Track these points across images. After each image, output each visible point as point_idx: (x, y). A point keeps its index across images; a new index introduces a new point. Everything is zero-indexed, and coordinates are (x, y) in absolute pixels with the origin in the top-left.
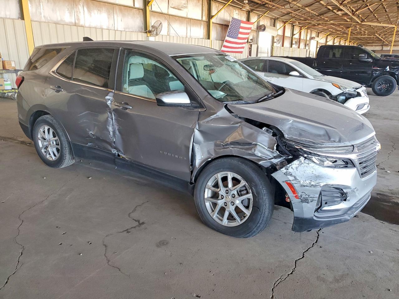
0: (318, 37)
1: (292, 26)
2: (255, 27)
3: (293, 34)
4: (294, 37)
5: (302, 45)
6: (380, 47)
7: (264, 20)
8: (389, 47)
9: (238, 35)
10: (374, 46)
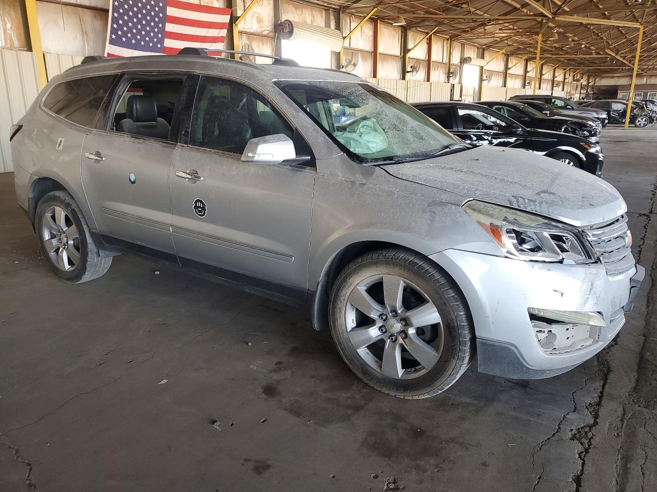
0: (483, 58)
1: (402, 32)
2: (267, 26)
3: (405, 50)
4: (410, 55)
5: (438, 75)
6: (628, 79)
7: (299, 12)
8: (645, 79)
9: (162, 42)
10: (616, 78)
